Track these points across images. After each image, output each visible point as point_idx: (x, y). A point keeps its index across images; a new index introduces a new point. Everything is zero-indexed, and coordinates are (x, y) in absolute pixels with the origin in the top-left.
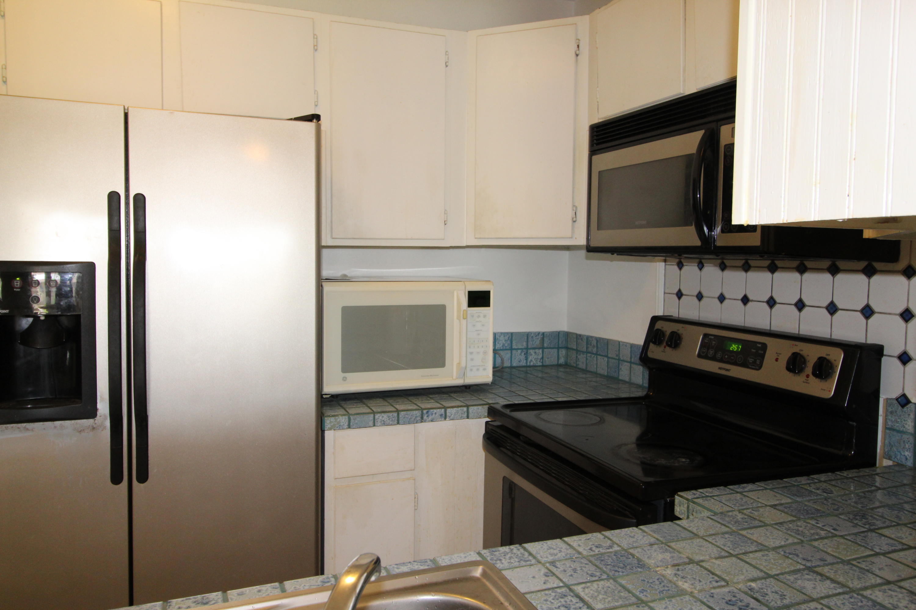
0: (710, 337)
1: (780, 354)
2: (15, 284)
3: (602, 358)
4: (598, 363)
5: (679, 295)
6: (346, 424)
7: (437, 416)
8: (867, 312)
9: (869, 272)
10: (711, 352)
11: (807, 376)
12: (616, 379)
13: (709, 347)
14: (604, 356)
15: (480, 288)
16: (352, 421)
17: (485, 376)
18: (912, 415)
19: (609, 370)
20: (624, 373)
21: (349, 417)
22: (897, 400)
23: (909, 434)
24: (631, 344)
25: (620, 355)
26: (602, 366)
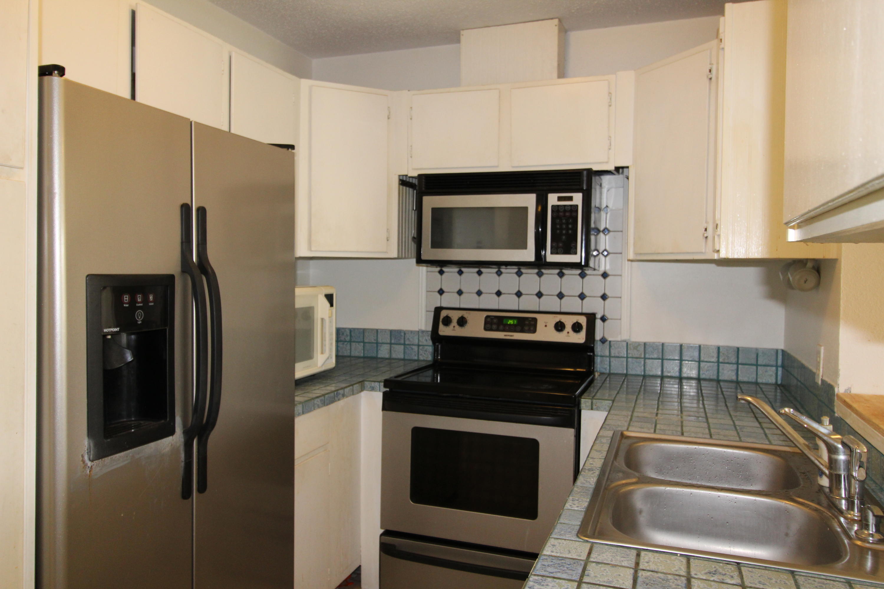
0: (491, 317)
1: (547, 322)
2: (125, 299)
3: (357, 344)
4: (353, 348)
5: (441, 292)
6: (301, 412)
7: (341, 396)
8: (582, 296)
9: (583, 275)
10: (494, 327)
11: (568, 333)
12: (376, 358)
13: (492, 324)
14: (359, 342)
15: (329, 291)
16: (304, 408)
17: (332, 363)
18: (608, 347)
19: (366, 352)
20: (384, 352)
21: (303, 405)
22: (600, 340)
23: (607, 357)
24: (390, 330)
25: (378, 339)
26: (357, 350)
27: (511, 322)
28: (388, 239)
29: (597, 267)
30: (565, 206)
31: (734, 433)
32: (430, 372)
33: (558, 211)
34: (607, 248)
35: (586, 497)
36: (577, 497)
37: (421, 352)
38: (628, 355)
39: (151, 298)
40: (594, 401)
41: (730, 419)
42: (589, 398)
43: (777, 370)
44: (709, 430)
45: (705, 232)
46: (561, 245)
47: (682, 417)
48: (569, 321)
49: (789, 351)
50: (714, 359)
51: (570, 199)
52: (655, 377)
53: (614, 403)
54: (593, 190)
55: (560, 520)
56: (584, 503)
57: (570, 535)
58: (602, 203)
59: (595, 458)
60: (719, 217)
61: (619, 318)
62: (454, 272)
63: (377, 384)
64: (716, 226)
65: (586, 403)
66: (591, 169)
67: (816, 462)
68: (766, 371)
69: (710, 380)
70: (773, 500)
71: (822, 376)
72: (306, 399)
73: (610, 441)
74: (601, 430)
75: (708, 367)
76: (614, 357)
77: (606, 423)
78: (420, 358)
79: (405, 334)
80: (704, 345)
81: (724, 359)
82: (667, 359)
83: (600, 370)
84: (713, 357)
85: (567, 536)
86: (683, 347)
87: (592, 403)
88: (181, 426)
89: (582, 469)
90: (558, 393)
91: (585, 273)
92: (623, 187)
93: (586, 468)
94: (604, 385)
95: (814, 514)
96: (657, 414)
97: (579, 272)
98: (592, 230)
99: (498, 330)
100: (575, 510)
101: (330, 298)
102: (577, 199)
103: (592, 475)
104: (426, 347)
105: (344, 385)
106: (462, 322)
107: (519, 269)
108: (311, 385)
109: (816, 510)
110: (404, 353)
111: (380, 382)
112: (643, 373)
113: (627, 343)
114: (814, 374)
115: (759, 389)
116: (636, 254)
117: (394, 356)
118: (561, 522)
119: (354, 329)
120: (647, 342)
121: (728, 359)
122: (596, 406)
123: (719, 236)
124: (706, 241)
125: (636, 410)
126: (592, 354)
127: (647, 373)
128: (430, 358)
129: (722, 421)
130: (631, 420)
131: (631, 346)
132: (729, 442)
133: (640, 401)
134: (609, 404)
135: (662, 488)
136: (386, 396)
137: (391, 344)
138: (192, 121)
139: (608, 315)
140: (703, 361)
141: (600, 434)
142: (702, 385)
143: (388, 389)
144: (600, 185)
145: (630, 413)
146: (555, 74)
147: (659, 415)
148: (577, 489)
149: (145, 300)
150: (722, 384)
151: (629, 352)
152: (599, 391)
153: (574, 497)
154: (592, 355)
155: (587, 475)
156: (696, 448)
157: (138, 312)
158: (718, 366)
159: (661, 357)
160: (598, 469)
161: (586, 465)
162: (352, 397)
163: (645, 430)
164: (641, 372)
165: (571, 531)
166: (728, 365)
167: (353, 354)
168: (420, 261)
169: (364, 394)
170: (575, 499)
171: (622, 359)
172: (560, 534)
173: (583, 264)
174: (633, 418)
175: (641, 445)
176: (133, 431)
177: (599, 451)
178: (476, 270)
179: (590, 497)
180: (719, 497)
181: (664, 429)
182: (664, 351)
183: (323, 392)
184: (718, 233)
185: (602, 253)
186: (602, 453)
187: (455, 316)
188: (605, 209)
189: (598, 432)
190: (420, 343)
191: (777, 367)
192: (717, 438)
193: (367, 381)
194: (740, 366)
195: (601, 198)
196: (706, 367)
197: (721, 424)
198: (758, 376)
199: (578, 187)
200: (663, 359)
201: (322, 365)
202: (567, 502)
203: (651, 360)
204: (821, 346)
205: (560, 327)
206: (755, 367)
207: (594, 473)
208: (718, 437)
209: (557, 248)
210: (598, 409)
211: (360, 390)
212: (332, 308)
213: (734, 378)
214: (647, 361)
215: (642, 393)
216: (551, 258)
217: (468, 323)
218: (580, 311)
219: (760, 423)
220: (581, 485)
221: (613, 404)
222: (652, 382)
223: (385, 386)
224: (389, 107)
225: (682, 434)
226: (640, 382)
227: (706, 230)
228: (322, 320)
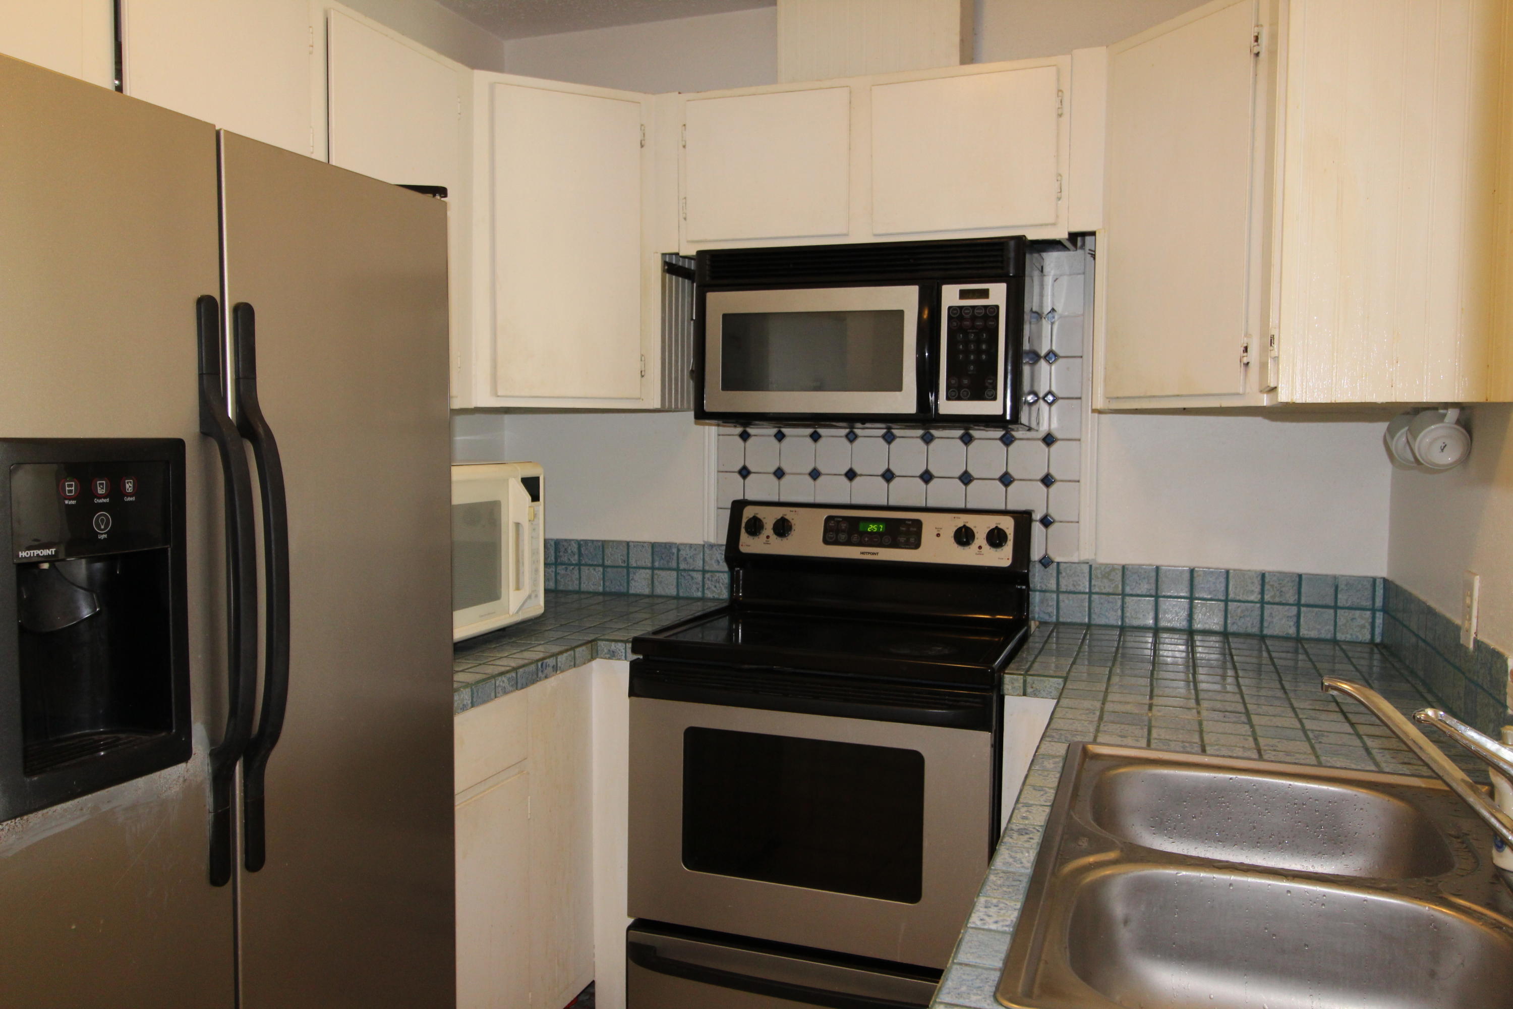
0: (836, 519)
1: (941, 529)
2: (67, 489)
3: (591, 569)
4: (584, 578)
5: (744, 472)
6: (469, 702)
7: (550, 669)
8: (1006, 480)
9: (1007, 440)
10: (843, 537)
11: (980, 547)
12: (627, 595)
13: (838, 531)
14: (596, 565)
15: (530, 472)
16: (475, 695)
17: (537, 606)
18: (1055, 574)
19: (607, 584)
20: (640, 584)
21: (471, 688)
22: (1040, 561)
23: (1052, 592)
24: (651, 543)
25: (630, 561)
26: (592, 580)
27: (872, 527)
28: (643, 374)
29: (1034, 425)
30: (973, 307)
31: (1305, 747)
32: (724, 622)
33: (961, 318)
34: (1054, 389)
35: (1014, 898)
36: (995, 898)
37: (708, 583)
38: (1092, 588)
39: (129, 486)
40: (1029, 679)
41: (1293, 716)
42: (1019, 672)
43: (1374, 618)
44: (1255, 740)
45: (1245, 354)
46: (966, 382)
47: (1199, 713)
48: (981, 526)
49: (1398, 582)
50: (1255, 597)
51: (985, 294)
52: (1144, 629)
53: (1067, 684)
54: (1027, 280)
55: (959, 956)
56: (1010, 912)
57: (980, 995)
58: (1045, 304)
59: (1031, 805)
60: (1277, 322)
61: (1076, 520)
62: (769, 436)
63: (620, 646)
64: (1271, 340)
65: (1013, 683)
66: (1024, 236)
67: (1493, 821)
68: (1353, 619)
69: (1247, 635)
70: (1403, 901)
71: (1476, 633)
72: (479, 677)
73: (1061, 765)
74: (1043, 742)
75: (1242, 611)
76: (1066, 592)
77: (1052, 726)
78: (706, 595)
79: (679, 550)
80: (1235, 570)
81: (1273, 597)
82: (1164, 597)
83: (1039, 617)
84: (1252, 592)
85: (974, 998)
86: (1195, 575)
87: (1025, 682)
88: (206, 741)
89: (1006, 829)
90: (960, 664)
91: (1013, 436)
92: (1084, 273)
93: (1014, 827)
94: (1047, 646)
95: (1496, 935)
96: (1150, 707)
97: (1000, 433)
98: (1024, 355)
99: (848, 543)
100: (990, 930)
101: (532, 485)
102: (998, 294)
103: (1026, 845)
104: (717, 574)
105: (555, 649)
106: (783, 528)
107: (889, 429)
108: (495, 648)
109: (1497, 926)
110: (678, 586)
111: (625, 642)
112: (1120, 623)
113: (1091, 566)
114: (1458, 628)
115: (1339, 653)
116: (1109, 399)
117: (659, 591)
118: (960, 962)
119: (586, 541)
120: (1129, 565)
121: (1281, 595)
122: (1032, 688)
123: (1276, 359)
124: (1246, 371)
125: (1110, 698)
126: (1024, 587)
127: (1128, 622)
128: (725, 594)
129: (1278, 722)
130: (1101, 718)
131: (1099, 571)
132: (1296, 766)
133: (1115, 679)
134: (1058, 684)
135: (1170, 872)
136: (636, 670)
137: (653, 568)
138: (220, 129)
139: (1054, 514)
140: (1233, 601)
141: (1041, 751)
142: (1233, 645)
143: (641, 657)
144: (1040, 269)
145: (1098, 705)
146: (956, 58)
147: (1154, 708)
148: (995, 879)
149: (116, 492)
150: (1268, 642)
151: (1093, 582)
152: (1039, 659)
153: (989, 899)
154: (1023, 589)
155: (1016, 844)
156: (1231, 779)
157: (101, 515)
158: (1262, 608)
159: (1153, 593)
160: (1038, 831)
161: (1014, 821)
162: (573, 671)
163: (1129, 741)
164: (1117, 620)
165: (981, 985)
166: (1280, 607)
167: (584, 587)
168: (702, 415)
169: (596, 664)
170: (992, 904)
171: (1080, 596)
172: (959, 994)
173: (1008, 417)
174: (1105, 716)
175: (1123, 773)
176: (102, 753)
177: (1041, 789)
178: (809, 431)
179: (1021, 896)
180: (1289, 891)
181: (1167, 737)
182: (1160, 580)
183: (513, 664)
184: (1274, 353)
185: (1044, 398)
186: (1046, 793)
187: (769, 516)
188: (1050, 315)
189: (1037, 744)
190: (707, 568)
191: (1373, 610)
192: (1273, 758)
193: (603, 640)
194: (1303, 609)
195: (1041, 295)
196: (1239, 610)
197: (1277, 727)
198: (1338, 629)
199: (999, 271)
200: (1157, 597)
201: (517, 612)
202: (974, 911)
203: (1135, 598)
204: (1475, 574)
205: (964, 537)
206: (1332, 611)
207: (1031, 838)
208: (1275, 755)
209: (960, 387)
210: (1035, 695)
211: (589, 657)
212: (536, 503)
213: (1292, 631)
214: (1128, 599)
215: (1118, 663)
216: (947, 407)
217: (793, 530)
218: (1002, 507)
219: (1352, 725)
220: (1004, 868)
221: (1065, 684)
222: (1138, 639)
223: (634, 651)
224: (642, 125)
225: (1204, 751)
226: (1114, 640)
227: (1246, 349)
228: (518, 525)
